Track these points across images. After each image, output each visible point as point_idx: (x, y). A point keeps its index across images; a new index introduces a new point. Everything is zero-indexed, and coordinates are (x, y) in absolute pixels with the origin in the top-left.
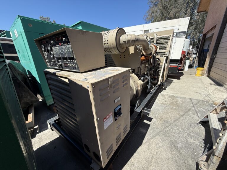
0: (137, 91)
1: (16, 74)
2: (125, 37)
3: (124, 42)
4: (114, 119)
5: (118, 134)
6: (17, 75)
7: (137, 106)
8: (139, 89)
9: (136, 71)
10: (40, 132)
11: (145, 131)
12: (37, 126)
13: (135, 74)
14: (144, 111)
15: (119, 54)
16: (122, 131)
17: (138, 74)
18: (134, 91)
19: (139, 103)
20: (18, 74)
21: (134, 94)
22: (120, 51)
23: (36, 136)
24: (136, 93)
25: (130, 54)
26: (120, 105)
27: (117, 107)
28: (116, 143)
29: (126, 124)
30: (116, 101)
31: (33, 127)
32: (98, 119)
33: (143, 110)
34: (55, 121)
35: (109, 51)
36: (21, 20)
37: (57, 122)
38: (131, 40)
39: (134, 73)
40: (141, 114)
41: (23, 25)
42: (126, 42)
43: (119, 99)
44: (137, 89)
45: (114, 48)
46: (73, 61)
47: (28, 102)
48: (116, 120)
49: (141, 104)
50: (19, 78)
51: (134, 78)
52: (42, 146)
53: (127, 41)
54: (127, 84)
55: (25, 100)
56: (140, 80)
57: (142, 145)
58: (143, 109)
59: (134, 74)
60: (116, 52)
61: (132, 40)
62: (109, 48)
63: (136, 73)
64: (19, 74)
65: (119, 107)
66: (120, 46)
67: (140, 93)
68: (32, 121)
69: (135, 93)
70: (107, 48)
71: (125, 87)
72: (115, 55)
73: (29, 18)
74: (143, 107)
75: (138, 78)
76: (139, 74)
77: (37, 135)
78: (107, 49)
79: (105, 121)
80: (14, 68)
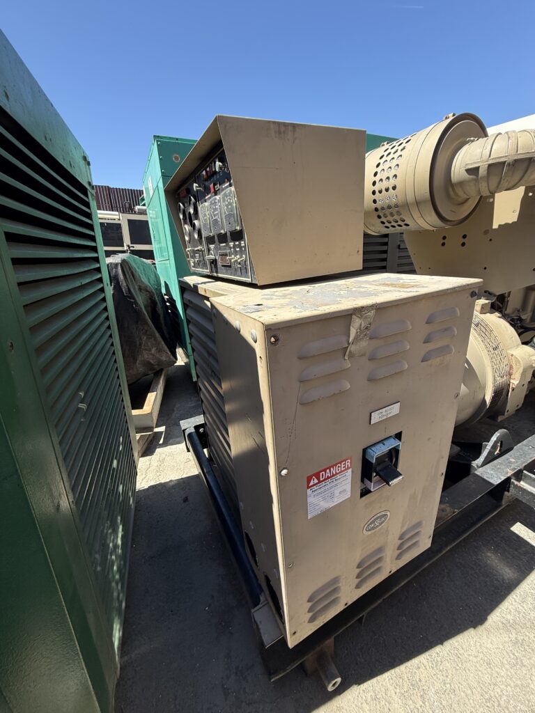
0: (501, 393)
1: (134, 289)
2: (479, 151)
3: (473, 171)
4: (359, 487)
5: (371, 548)
6: (137, 290)
7: (490, 453)
8: (515, 382)
9: (513, 303)
10: (166, 444)
11: (507, 572)
12: (162, 429)
13: (504, 316)
14: (523, 484)
15: (440, 229)
16: (393, 541)
17: (520, 319)
18: (483, 388)
19: (501, 441)
20: (140, 289)
21: (484, 401)
22: (444, 215)
23: (154, 452)
24: (493, 398)
25: (495, 226)
26: (398, 436)
27: (381, 442)
28: (357, 577)
29: (414, 521)
30: (376, 417)
31: (151, 429)
32: (284, 472)
33: (519, 479)
34: (197, 428)
35: (396, 217)
36: (158, 145)
37: (201, 430)
38: (509, 159)
39: (501, 312)
40: (503, 494)
41: (160, 159)
42: (482, 172)
43: (395, 409)
44: (500, 380)
45: (418, 203)
46: (239, 246)
47: (152, 361)
48: (365, 492)
49: (510, 449)
50: (141, 300)
51: (495, 332)
52: (161, 484)
53: (490, 166)
54: (444, 350)
55: (146, 356)
56: (525, 343)
57: (481, 629)
58: (519, 475)
59: (497, 314)
60: (426, 221)
61: (516, 161)
62: (396, 206)
63: (509, 311)
64: (143, 289)
65: (392, 443)
66: (448, 195)
67: (514, 401)
68: (151, 413)
69: (488, 399)
70: (389, 207)
71: (436, 361)
72: (421, 233)
73: (177, 139)
74: (522, 467)
75: (519, 335)
76: (523, 317)
77: (158, 450)
78: (388, 211)
79: (315, 488)
80: (132, 273)
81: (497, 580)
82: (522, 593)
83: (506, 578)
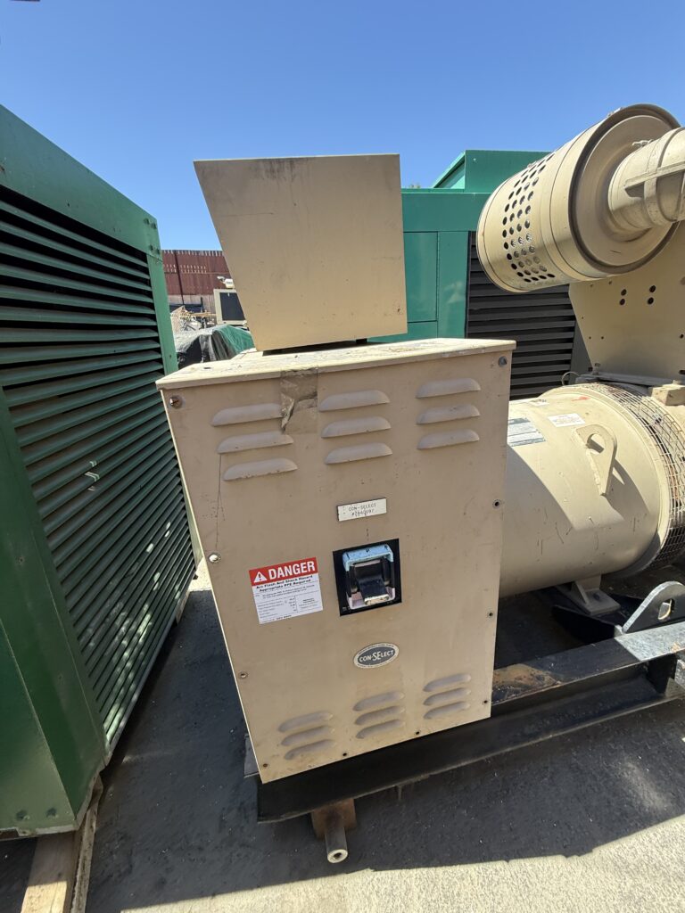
2: (646, 159)
4: (335, 600)
5: (374, 689)
16: (413, 689)
19: (672, 599)
27: (364, 548)
28: (357, 723)
29: (449, 672)
30: (346, 513)
32: (213, 558)
35: (535, 266)
42: (649, 189)
43: (378, 507)
45: (557, 244)
48: (347, 610)
53: (659, 180)
62: (532, 250)
78: (523, 258)
79: (263, 586)
81: (630, 804)
82: (667, 834)
83: (646, 804)
